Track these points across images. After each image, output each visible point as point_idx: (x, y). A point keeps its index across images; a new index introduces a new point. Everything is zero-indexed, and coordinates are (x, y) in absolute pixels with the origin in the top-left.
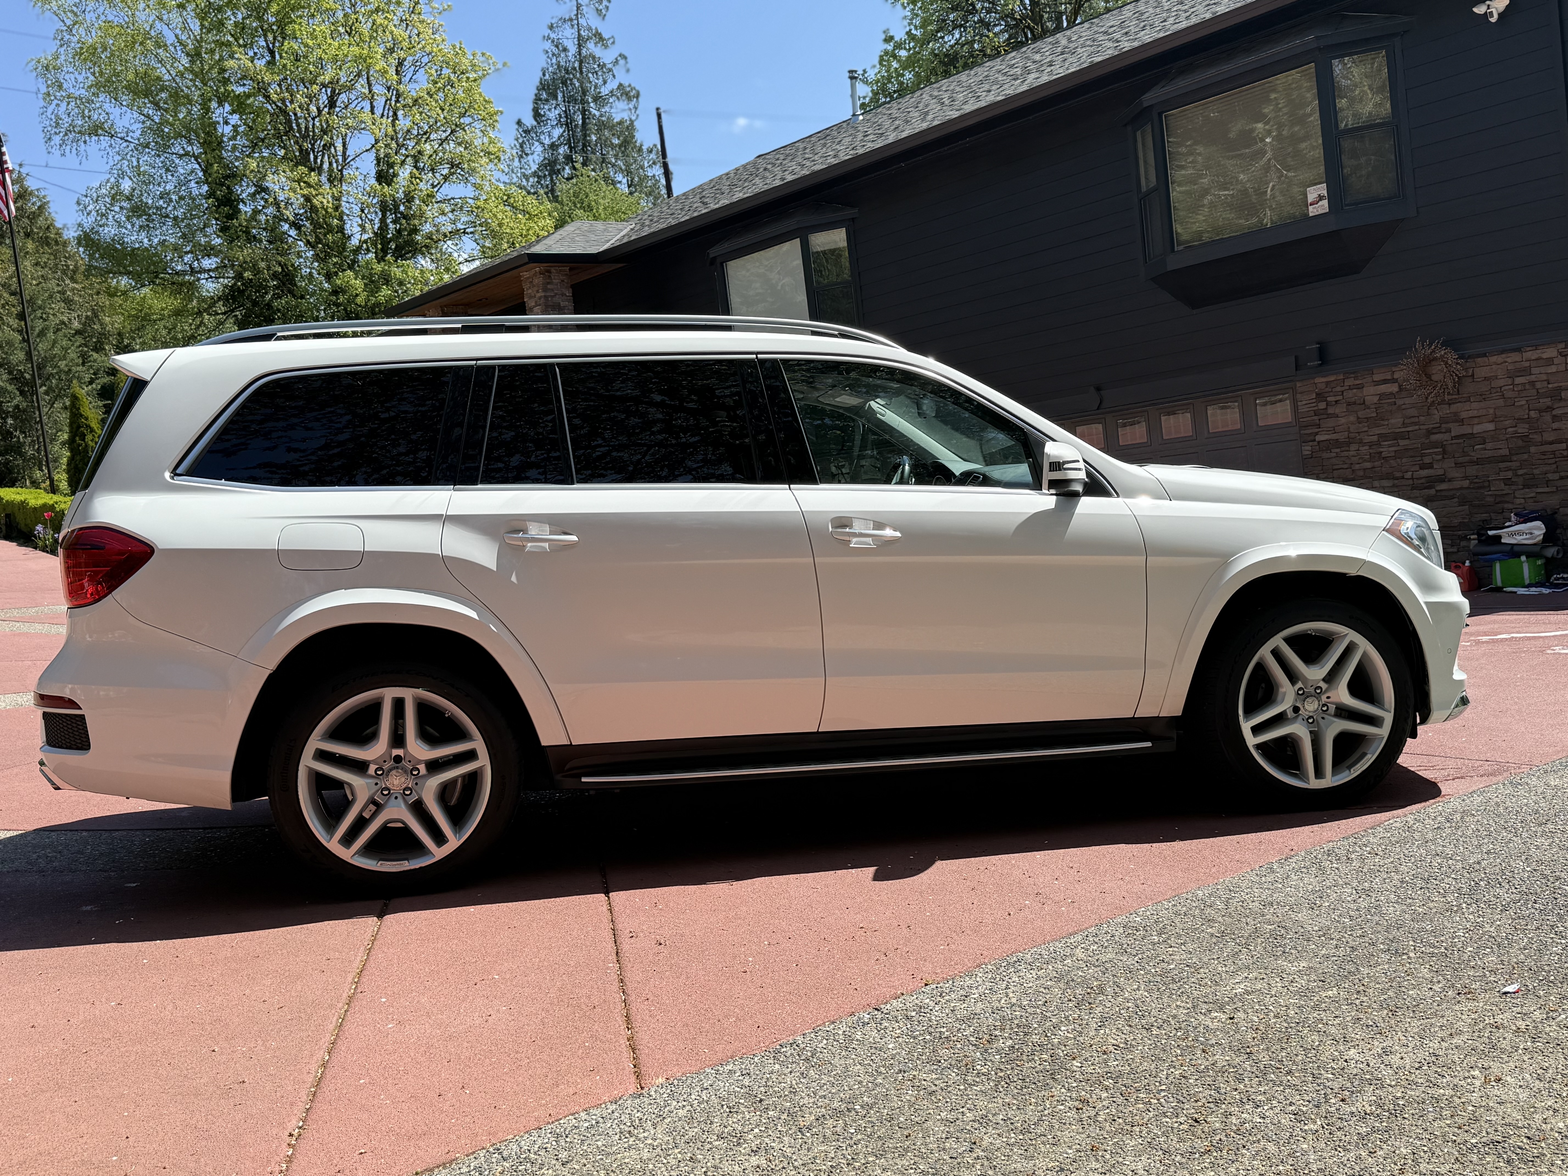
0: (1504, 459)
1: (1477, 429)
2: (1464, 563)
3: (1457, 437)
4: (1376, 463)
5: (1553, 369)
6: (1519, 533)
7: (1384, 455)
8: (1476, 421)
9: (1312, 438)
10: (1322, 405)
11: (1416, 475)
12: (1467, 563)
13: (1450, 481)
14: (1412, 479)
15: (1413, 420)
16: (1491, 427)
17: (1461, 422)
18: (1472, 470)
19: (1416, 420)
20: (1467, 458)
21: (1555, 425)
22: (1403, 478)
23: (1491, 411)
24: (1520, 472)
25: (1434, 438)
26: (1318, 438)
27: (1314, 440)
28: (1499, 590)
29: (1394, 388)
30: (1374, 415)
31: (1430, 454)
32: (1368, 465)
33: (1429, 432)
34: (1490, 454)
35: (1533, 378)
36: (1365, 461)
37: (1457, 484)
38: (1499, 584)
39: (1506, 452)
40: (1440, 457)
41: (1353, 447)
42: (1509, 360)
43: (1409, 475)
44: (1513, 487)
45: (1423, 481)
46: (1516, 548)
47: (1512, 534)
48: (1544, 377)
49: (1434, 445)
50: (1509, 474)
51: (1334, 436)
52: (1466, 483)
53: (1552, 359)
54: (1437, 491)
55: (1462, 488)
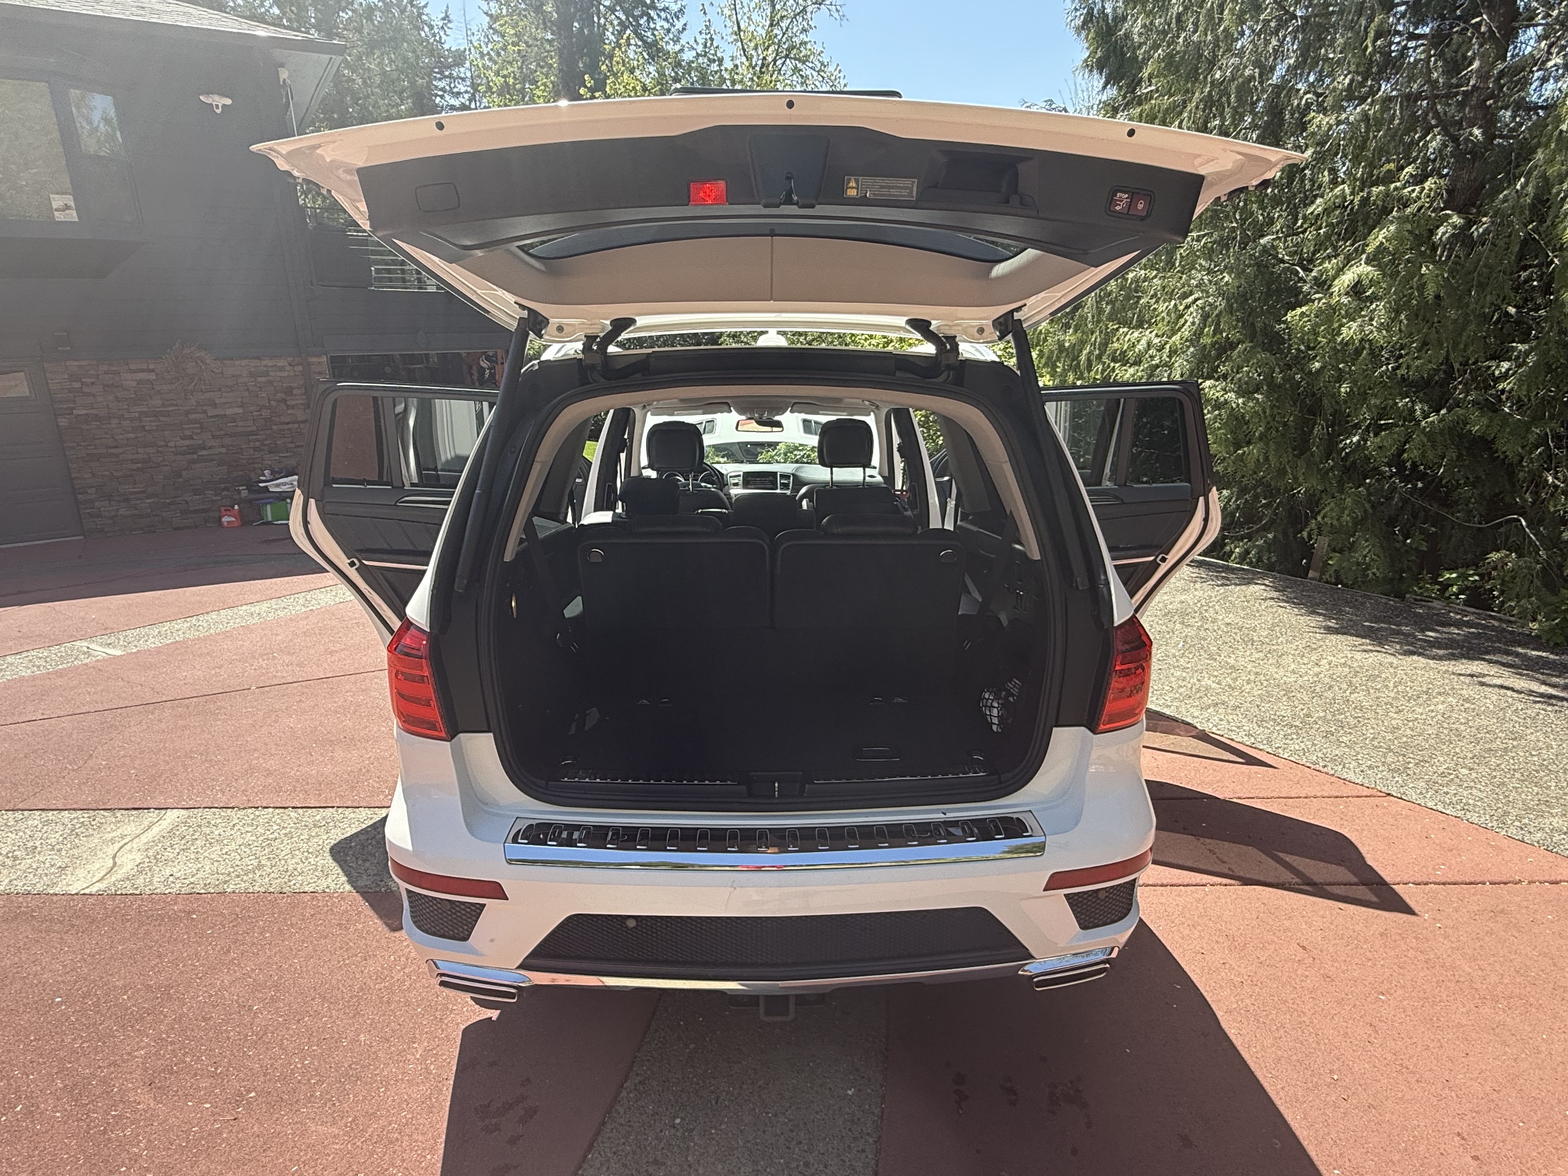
0: (252, 433)
1: (229, 412)
2: (233, 508)
3: (212, 417)
4: (139, 435)
5: (286, 374)
6: (285, 484)
7: (146, 428)
8: (227, 406)
9: (70, 412)
10: (77, 385)
11: (178, 444)
12: (236, 507)
13: (210, 448)
14: (175, 447)
15: (171, 402)
16: (240, 411)
17: (215, 405)
18: (227, 441)
19: (175, 402)
20: (223, 433)
21: (289, 412)
22: (166, 446)
23: (239, 400)
24: (266, 442)
25: (192, 416)
26: (75, 412)
27: (72, 413)
28: (269, 523)
29: (153, 376)
30: (133, 396)
31: (189, 429)
32: (132, 435)
33: (188, 412)
34: (240, 429)
35: (269, 378)
36: (128, 432)
37: (217, 451)
38: (270, 519)
39: (254, 428)
40: (199, 431)
41: (114, 421)
42: (252, 365)
43: (171, 444)
44: (262, 453)
45: (185, 448)
46: (283, 494)
47: (278, 485)
48: (279, 379)
49: (195, 422)
50: (258, 444)
51: (94, 412)
52: (224, 450)
53: (283, 367)
54: (199, 456)
55: (221, 453)
